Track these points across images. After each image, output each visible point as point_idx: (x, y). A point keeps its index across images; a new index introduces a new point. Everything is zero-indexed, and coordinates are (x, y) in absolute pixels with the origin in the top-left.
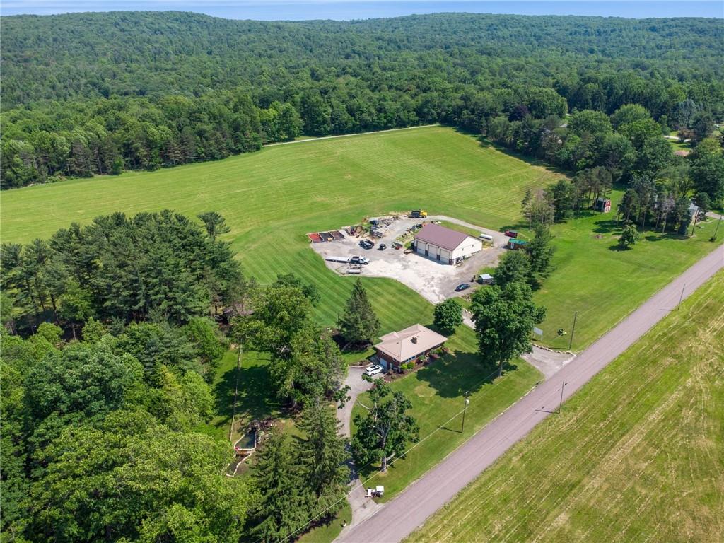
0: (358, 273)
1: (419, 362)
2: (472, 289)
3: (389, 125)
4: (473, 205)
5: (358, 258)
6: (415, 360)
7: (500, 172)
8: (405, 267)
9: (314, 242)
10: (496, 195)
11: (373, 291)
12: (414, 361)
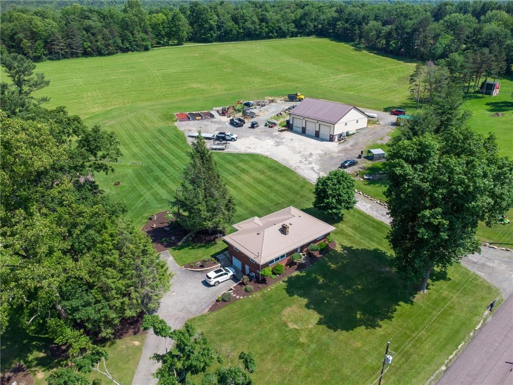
0: (223, 149)
1: (291, 263)
2: (360, 166)
3: (271, 34)
4: (351, 91)
5: (224, 133)
6: (286, 260)
7: (376, 67)
8: (278, 144)
9: (180, 121)
10: (374, 83)
11: (237, 167)
12: (283, 263)
